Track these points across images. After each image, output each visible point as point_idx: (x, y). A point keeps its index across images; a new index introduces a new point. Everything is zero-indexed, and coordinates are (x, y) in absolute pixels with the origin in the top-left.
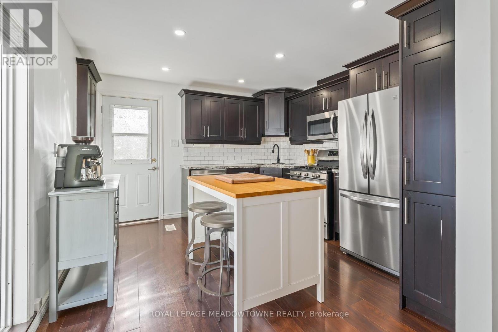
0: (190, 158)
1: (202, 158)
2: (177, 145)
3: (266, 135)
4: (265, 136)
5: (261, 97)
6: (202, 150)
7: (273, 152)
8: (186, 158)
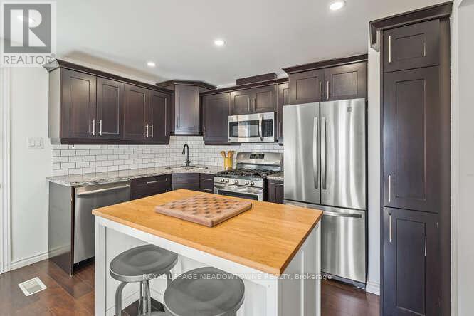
0: (65, 166)
1: (86, 164)
2: (41, 147)
3: (176, 133)
4: (174, 135)
5: (169, 88)
6: (87, 153)
7: (184, 153)
8: (58, 166)
